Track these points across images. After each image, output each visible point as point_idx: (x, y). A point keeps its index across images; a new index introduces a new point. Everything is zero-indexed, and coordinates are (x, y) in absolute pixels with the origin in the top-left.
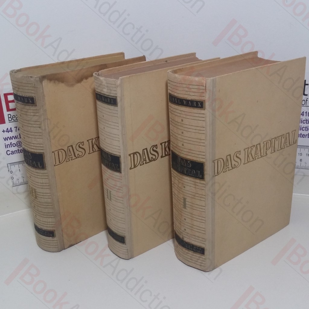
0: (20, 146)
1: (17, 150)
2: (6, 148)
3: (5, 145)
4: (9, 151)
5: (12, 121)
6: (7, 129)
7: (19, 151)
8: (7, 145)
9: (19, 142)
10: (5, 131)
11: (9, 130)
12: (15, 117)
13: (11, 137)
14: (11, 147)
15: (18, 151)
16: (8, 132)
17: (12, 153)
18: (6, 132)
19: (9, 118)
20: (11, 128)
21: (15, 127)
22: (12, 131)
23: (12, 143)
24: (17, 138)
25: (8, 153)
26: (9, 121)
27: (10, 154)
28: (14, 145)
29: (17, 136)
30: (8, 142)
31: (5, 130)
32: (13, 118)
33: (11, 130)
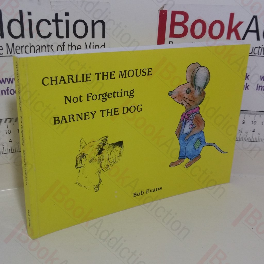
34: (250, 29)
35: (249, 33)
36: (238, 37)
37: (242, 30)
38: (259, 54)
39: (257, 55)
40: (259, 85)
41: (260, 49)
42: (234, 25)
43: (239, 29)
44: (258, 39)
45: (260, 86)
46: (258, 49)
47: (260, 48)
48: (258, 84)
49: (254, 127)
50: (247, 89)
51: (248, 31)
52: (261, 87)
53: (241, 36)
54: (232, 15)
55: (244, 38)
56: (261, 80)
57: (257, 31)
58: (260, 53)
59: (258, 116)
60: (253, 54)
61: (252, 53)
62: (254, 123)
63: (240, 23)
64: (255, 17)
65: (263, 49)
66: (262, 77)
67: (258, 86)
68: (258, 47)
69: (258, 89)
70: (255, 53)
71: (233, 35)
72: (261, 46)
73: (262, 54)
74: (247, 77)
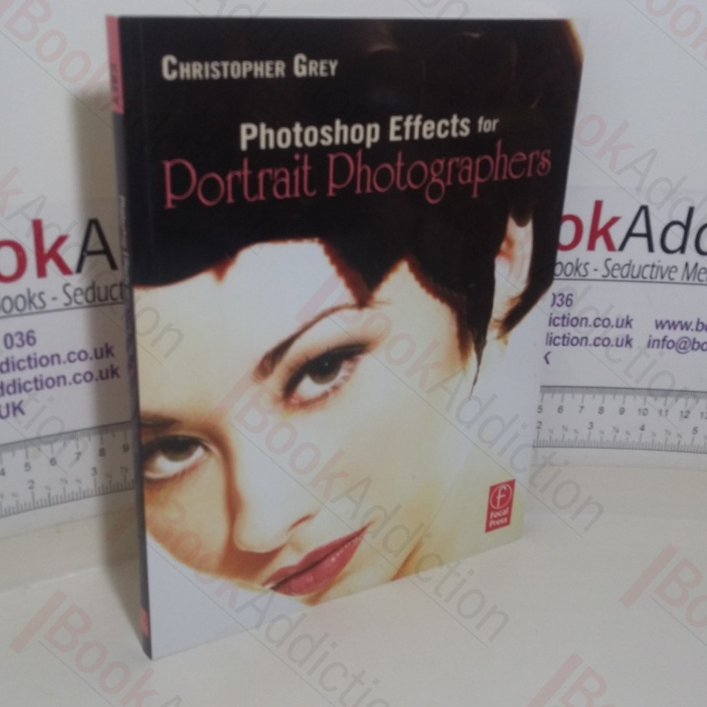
34: (636, 230)
35: (632, 240)
36: (610, 247)
37: (617, 233)
38: (651, 278)
39: (649, 279)
40: (652, 339)
41: (655, 269)
42: (602, 222)
43: (612, 231)
44: (651, 249)
45: (654, 341)
46: (651, 268)
47: (653, 266)
48: (651, 336)
50: (628, 345)
51: (630, 234)
52: (656, 343)
53: (617, 244)
54: (598, 206)
55: (622, 248)
56: (657, 327)
57: (648, 235)
58: (654, 276)
59: (651, 399)
60: (640, 279)
61: (638, 276)
62: (645, 412)
63: (614, 220)
64: (644, 209)
65: (660, 268)
66: (658, 323)
67: (650, 340)
68: (651, 265)
69: (651, 345)
70: (645, 276)
71: (600, 242)
72: (657, 264)
73: (659, 279)
74: (628, 323)
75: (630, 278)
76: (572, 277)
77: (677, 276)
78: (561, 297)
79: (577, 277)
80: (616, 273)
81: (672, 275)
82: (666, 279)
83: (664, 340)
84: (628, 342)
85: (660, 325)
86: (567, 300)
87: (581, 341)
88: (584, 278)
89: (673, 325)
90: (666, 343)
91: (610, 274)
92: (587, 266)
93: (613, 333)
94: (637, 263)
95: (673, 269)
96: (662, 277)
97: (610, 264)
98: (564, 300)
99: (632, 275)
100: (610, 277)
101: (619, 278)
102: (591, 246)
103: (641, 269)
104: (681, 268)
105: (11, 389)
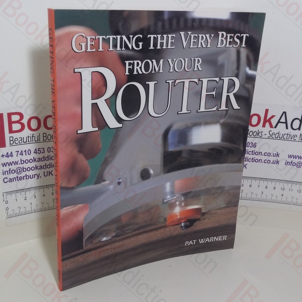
0: (19, 173)
1: (16, 177)
2: (3, 175)
3: (3, 172)
4: (7, 178)
5: (14, 144)
6: (8, 153)
7: (18, 178)
8: (5, 172)
9: (19, 168)
10: (4, 156)
11: (9, 155)
12: (18, 140)
13: (10, 162)
14: (10, 174)
15: (16, 179)
16: (8, 157)
17: (10, 181)
18: (6, 156)
19: (10, 141)
20: (12, 153)
21: (16, 152)
22: (12, 156)
23: (11, 170)
24: (17, 164)
25: (6, 180)
26: (10, 144)
27: (7, 181)
28: (13, 172)
29: (18, 161)
30: (6, 168)
31: (5, 154)
32: (15, 141)
33: (12, 154)
34: (281, 121)
35: (279, 124)
36: (271, 126)
37: (274, 121)
38: (287, 139)
39: (286, 139)
41: (288, 136)
42: (268, 117)
43: (272, 120)
44: (287, 128)
46: (287, 135)
47: (288, 134)
48: (286, 161)
49: (282, 192)
50: (277, 163)
51: (279, 122)
52: (288, 163)
53: (274, 125)
54: (267, 111)
55: (276, 127)
57: (286, 123)
58: (288, 138)
59: (286, 184)
60: (283, 139)
61: (282, 138)
62: (283, 189)
63: (273, 116)
64: (285, 113)
65: (290, 135)
66: (289, 156)
67: (286, 162)
68: (287, 134)
69: (286, 164)
70: (284, 138)
71: (267, 124)
72: (289, 134)
73: (290, 139)
74: (278, 155)
75: (279, 138)
76: (256, 136)
77: (297, 139)
78: (252, 144)
79: (258, 137)
80: (273, 136)
81: (295, 138)
82: (293, 139)
83: (291, 162)
84: (278, 162)
85: (290, 156)
86: (254, 145)
87: (259, 161)
88: (261, 137)
89: (295, 157)
90: (292, 163)
91: (271, 137)
92: (262, 133)
93: (272, 159)
94: (282, 133)
95: (296, 136)
96: (291, 139)
97: (271, 133)
98: (253, 145)
99: (279, 137)
100: (271, 138)
101: (275, 138)
102: (264, 126)
103: (283, 135)
104: (299, 136)
105: (49, 166)
